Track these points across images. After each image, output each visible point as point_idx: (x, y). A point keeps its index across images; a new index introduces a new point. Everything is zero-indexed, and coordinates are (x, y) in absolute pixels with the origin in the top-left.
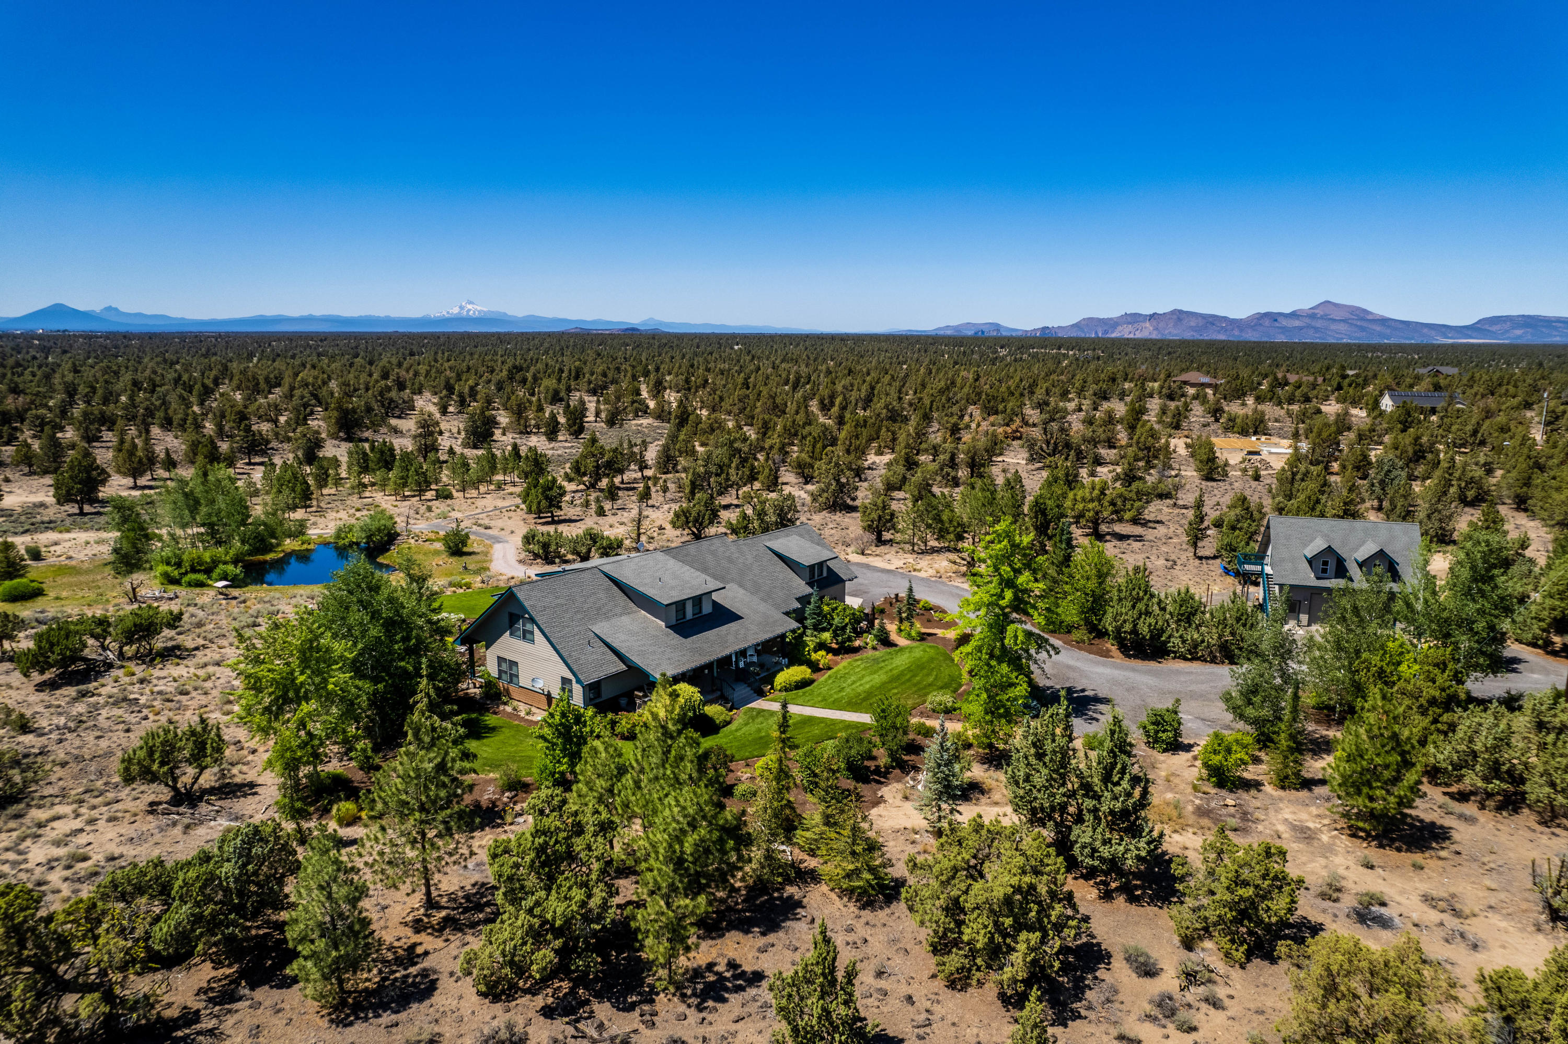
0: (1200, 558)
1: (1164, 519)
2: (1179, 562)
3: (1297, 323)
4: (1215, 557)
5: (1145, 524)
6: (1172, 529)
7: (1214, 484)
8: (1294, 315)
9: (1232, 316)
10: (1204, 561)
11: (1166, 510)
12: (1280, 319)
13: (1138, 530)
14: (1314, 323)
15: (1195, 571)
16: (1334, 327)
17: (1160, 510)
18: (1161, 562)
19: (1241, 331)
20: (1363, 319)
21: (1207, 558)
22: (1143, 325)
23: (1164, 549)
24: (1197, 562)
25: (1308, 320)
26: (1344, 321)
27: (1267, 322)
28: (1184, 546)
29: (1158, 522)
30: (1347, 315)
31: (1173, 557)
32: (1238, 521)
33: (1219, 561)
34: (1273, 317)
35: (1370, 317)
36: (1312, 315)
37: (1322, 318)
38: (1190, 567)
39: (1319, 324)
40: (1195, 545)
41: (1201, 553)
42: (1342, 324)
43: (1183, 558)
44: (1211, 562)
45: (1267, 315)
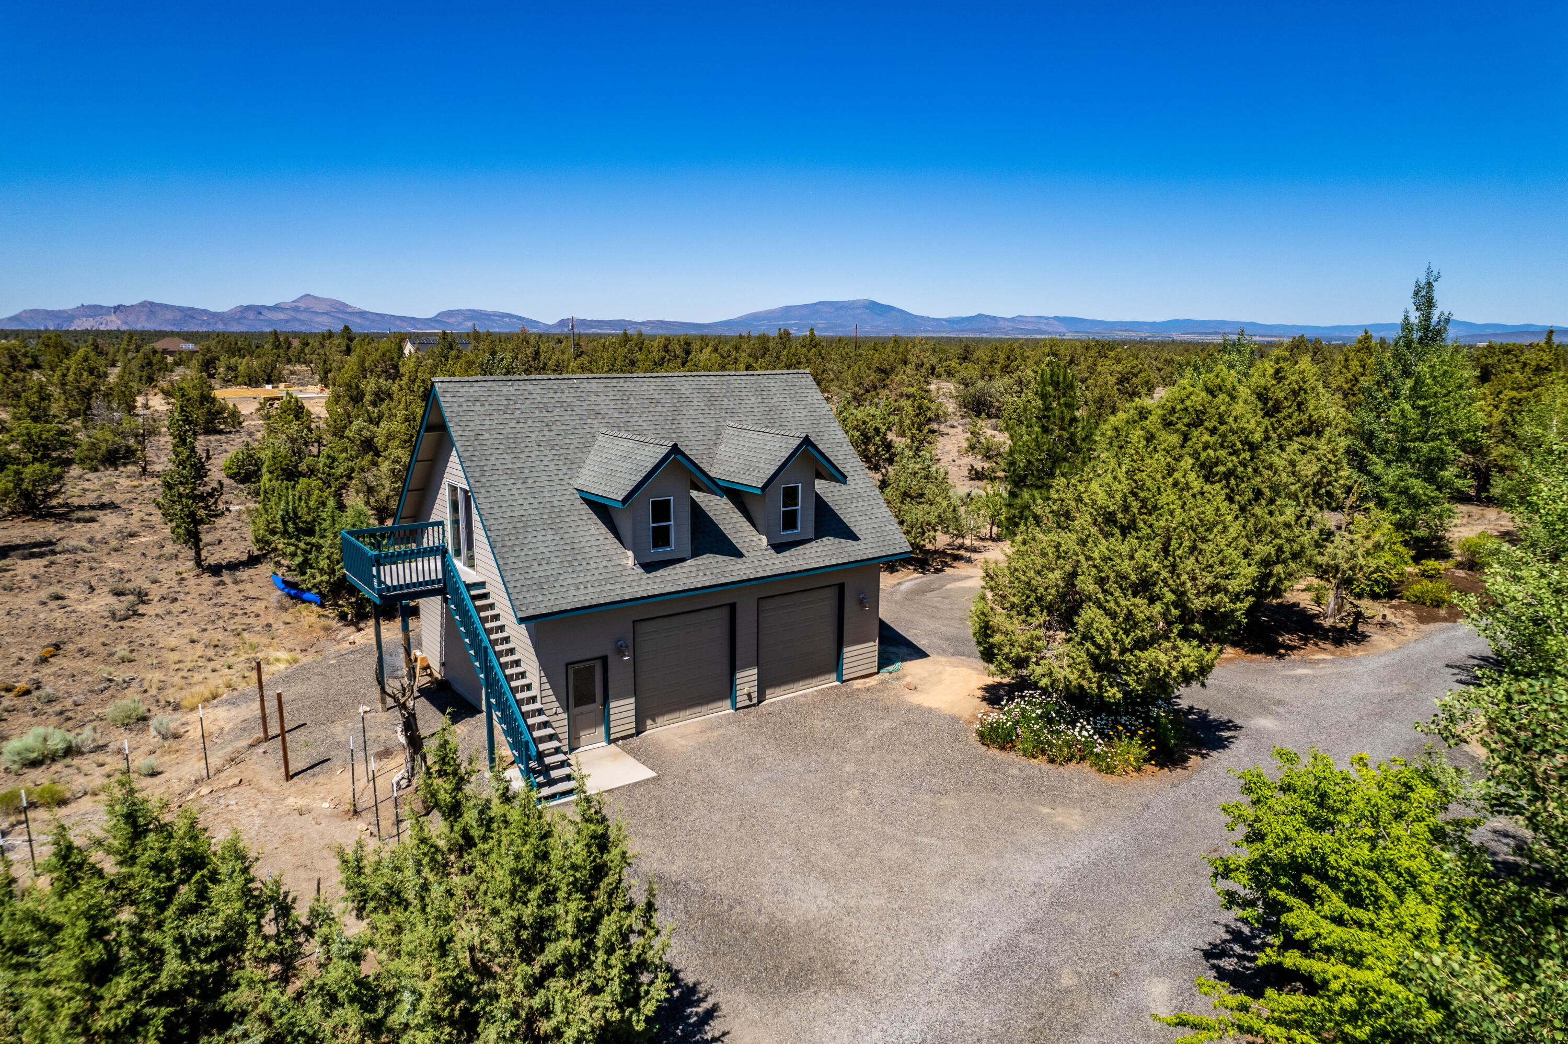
0: (216, 570)
1: (117, 498)
2: (155, 592)
3: (282, 316)
4: (253, 561)
5: (66, 514)
6: (137, 515)
7: (223, 437)
8: (277, 308)
9: (213, 309)
10: (226, 577)
11: (124, 482)
12: (265, 312)
13: (45, 530)
14: (298, 316)
15: (205, 609)
16: (318, 319)
17: (112, 486)
18: (103, 601)
19: (225, 324)
20: (343, 312)
21: (233, 567)
22: (108, 318)
23: (114, 563)
24: (208, 581)
25: (292, 313)
26: (326, 313)
27: (251, 315)
28: (170, 548)
29: (103, 507)
30: (329, 309)
31: (140, 581)
32: (298, 453)
33: (266, 569)
34: (258, 310)
35: (349, 310)
36: (295, 308)
37: (305, 310)
38: (192, 602)
39: (304, 316)
40: (193, 539)
41: (212, 557)
42: (325, 317)
43: (168, 576)
44: (244, 574)
45: (249, 308)
